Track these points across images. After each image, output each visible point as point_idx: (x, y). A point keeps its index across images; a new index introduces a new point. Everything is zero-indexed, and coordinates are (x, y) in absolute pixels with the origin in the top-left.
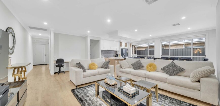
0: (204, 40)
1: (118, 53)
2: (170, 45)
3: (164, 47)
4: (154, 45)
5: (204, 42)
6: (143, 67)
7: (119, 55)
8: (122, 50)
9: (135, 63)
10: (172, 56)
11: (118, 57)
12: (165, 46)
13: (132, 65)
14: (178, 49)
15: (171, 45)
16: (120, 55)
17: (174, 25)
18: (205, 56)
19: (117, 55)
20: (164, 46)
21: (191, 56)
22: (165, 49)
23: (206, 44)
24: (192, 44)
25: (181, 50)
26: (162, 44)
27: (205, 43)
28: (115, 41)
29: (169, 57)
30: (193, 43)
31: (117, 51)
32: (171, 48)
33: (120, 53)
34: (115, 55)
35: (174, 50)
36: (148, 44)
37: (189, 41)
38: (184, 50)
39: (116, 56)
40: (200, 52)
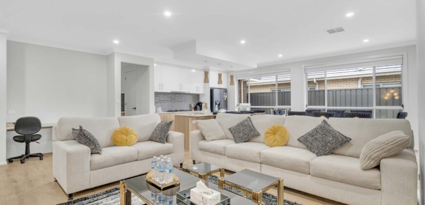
0: (399, 69)
1: (201, 100)
2: (326, 82)
3: (315, 84)
4: (289, 79)
5: (400, 73)
6: (258, 135)
7: (203, 105)
8: (212, 91)
9: (238, 125)
10: (331, 108)
11: (201, 109)
12: (317, 81)
13: (231, 132)
14: (345, 90)
15: (328, 81)
16: (206, 104)
17: (331, 31)
18: (403, 106)
19: (199, 106)
20: (315, 81)
21: (372, 106)
22: (317, 91)
23: (404, 78)
24: (374, 78)
25: (354, 93)
26: (309, 77)
27: (401, 75)
28: (195, 69)
29: (324, 110)
30: (377, 75)
31: (198, 96)
32: (328, 87)
33: (206, 100)
34: (193, 106)
35: (338, 93)
36: (277, 77)
37: (368, 71)
38: (359, 93)
39: (195, 109)
40: (395, 96)
